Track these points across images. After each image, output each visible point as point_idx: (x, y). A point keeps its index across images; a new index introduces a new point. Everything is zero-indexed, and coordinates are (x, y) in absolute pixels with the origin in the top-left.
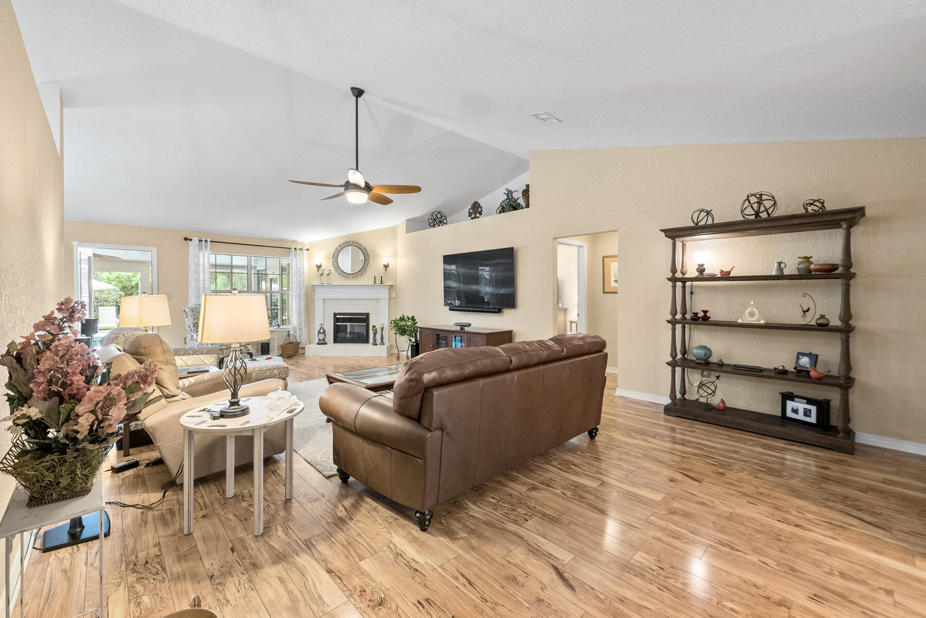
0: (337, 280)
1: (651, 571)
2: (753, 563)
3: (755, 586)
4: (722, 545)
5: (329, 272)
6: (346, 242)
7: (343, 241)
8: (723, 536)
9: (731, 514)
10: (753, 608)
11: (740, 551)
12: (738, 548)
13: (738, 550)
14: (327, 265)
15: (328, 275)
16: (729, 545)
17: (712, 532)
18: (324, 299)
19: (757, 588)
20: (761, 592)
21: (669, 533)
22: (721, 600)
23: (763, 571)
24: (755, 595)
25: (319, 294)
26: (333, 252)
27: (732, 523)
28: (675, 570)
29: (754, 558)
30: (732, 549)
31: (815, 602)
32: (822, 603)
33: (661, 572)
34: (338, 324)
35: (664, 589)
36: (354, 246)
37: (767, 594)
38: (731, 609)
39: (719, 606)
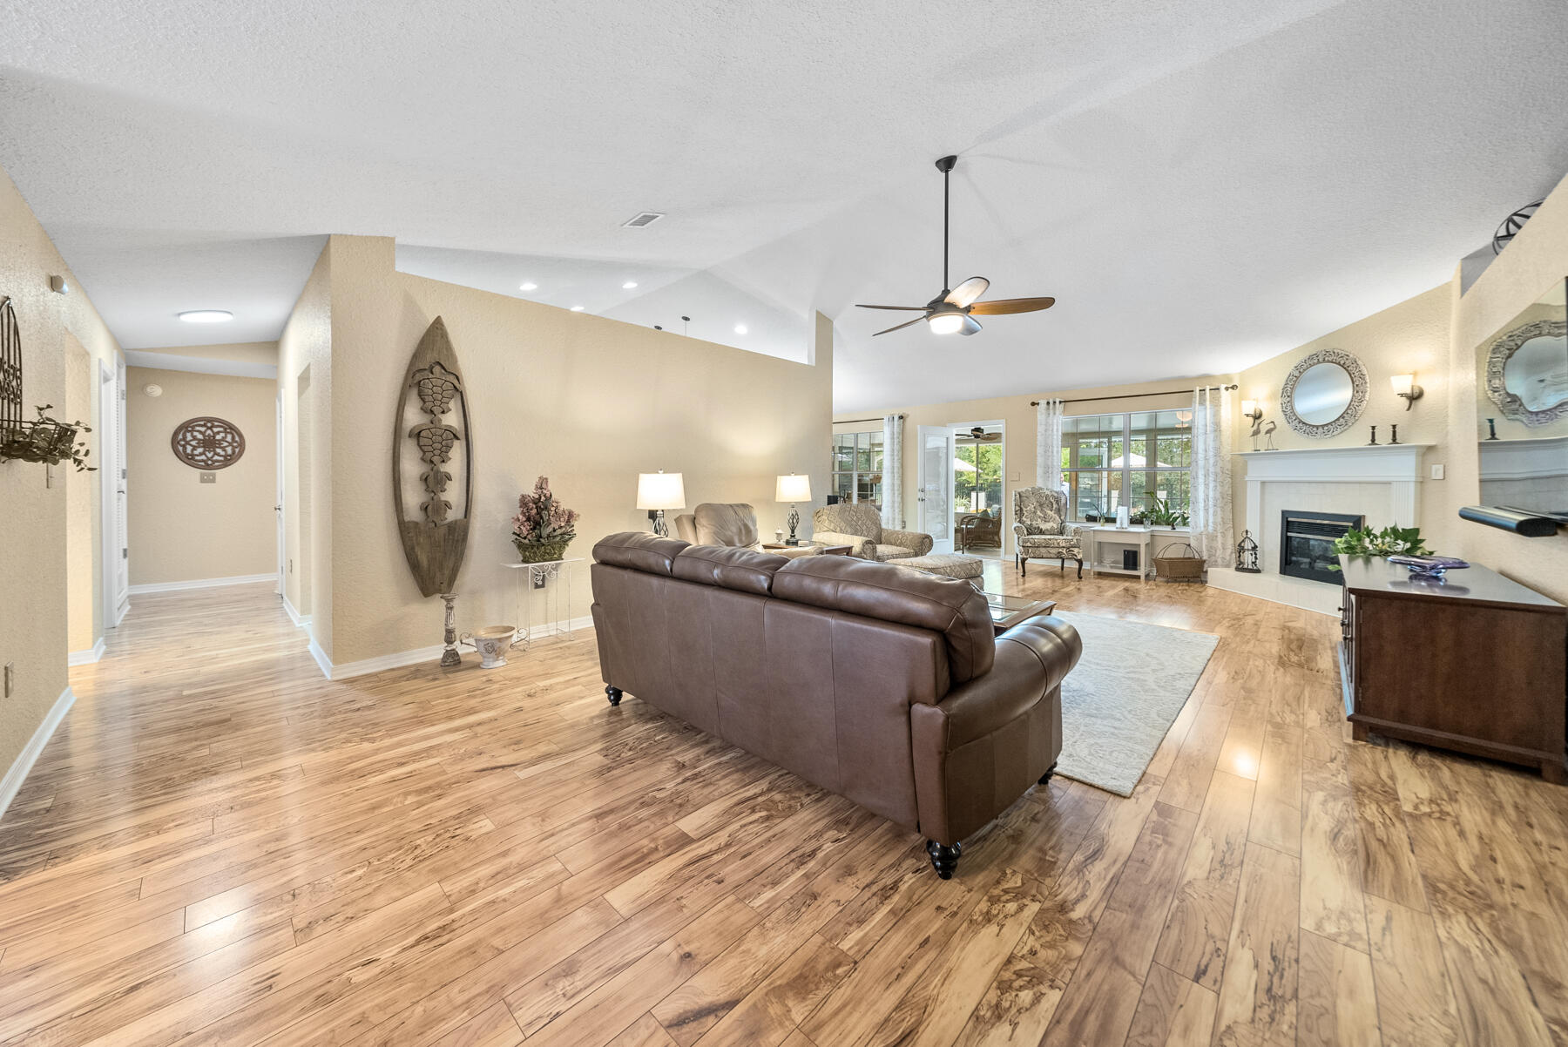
0: (1291, 441)
1: (457, 827)
2: (381, 944)
3: (352, 918)
4: (443, 928)
5: (1272, 426)
6: (1311, 358)
7: (1306, 356)
8: (459, 942)
9: (509, 1006)
10: (334, 893)
11: (412, 946)
12: (421, 947)
13: (418, 943)
14: (1272, 410)
15: (1269, 432)
16: (435, 938)
17: (479, 932)
18: (1263, 483)
19: (347, 918)
20: (340, 918)
21: (511, 872)
22: (370, 868)
23: (360, 948)
24: (343, 908)
25: (1256, 473)
26: (1283, 382)
27: (481, 987)
28: (441, 848)
29: (387, 954)
30: (425, 938)
31: (267, 973)
32: (258, 983)
33: (448, 835)
34: (1289, 534)
35: (426, 827)
36: (1329, 362)
37: (332, 923)
38: (353, 871)
39: (367, 862)
